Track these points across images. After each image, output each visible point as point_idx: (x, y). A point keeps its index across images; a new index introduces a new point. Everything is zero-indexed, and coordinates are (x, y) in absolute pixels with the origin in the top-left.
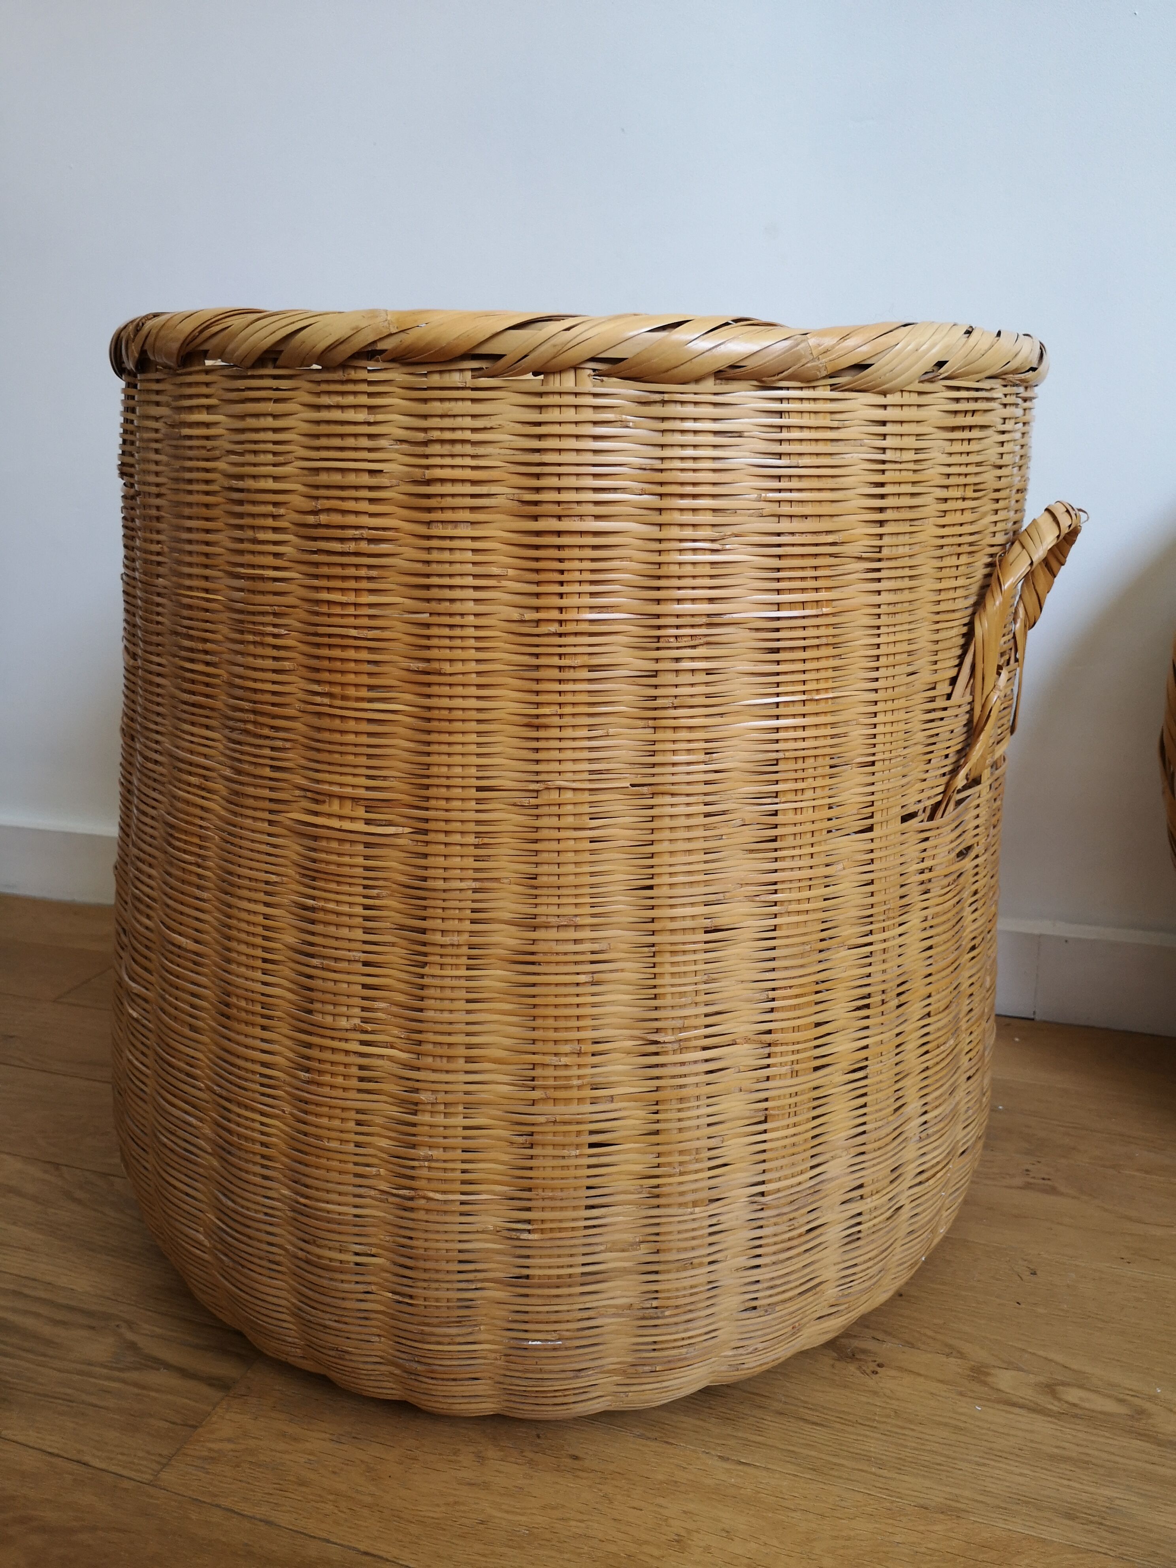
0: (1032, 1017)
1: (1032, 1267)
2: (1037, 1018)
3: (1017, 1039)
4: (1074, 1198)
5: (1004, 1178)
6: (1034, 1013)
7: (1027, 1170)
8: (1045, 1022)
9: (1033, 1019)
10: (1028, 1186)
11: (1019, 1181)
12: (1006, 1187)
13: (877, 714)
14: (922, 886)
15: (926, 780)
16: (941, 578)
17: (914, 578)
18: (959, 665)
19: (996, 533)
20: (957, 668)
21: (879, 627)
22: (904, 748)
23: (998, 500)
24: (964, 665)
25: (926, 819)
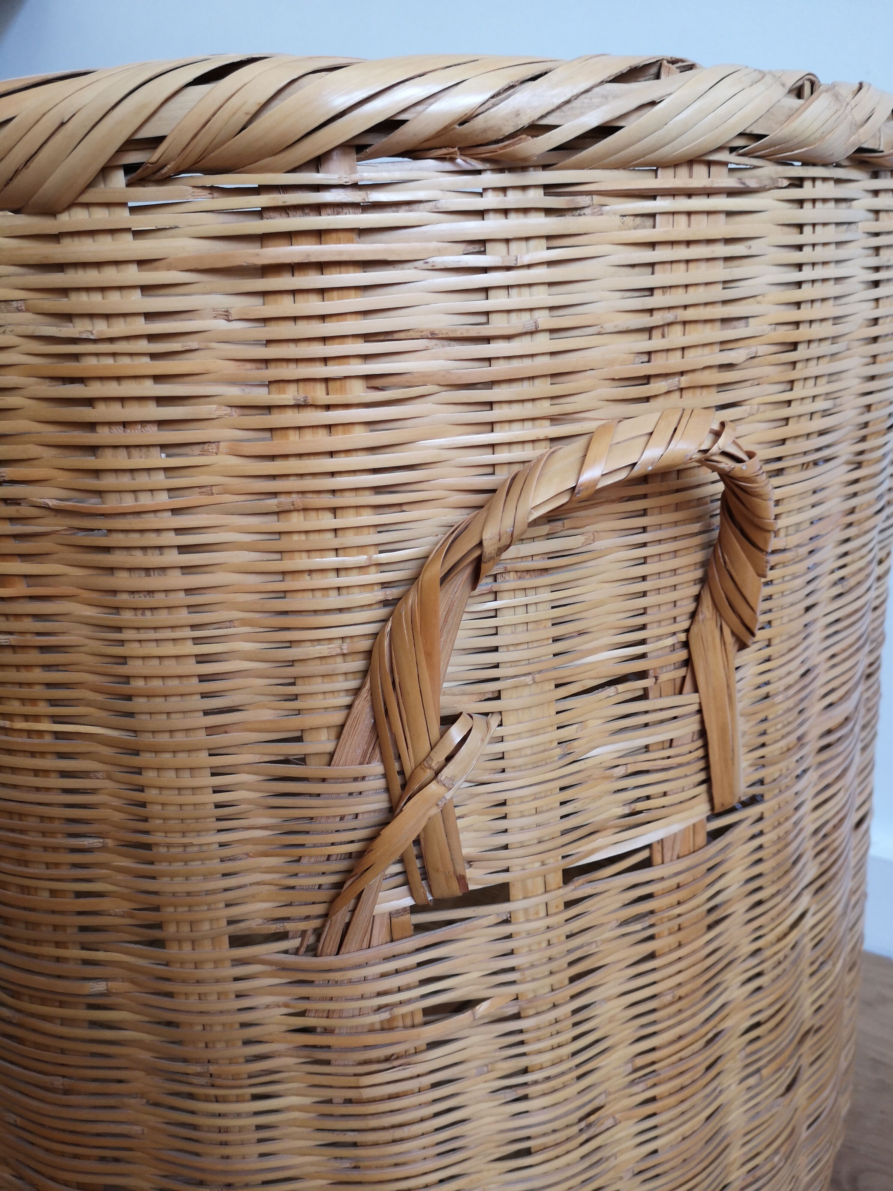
13: (143, 770)
14: (306, 1052)
15: (293, 888)
16: (281, 552)
17: (199, 549)
18: (349, 707)
19: (497, 468)
20: (346, 712)
21: (119, 629)
22: (219, 831)
23: (490, 405)
24: (355, 710)
25: (303, 950)
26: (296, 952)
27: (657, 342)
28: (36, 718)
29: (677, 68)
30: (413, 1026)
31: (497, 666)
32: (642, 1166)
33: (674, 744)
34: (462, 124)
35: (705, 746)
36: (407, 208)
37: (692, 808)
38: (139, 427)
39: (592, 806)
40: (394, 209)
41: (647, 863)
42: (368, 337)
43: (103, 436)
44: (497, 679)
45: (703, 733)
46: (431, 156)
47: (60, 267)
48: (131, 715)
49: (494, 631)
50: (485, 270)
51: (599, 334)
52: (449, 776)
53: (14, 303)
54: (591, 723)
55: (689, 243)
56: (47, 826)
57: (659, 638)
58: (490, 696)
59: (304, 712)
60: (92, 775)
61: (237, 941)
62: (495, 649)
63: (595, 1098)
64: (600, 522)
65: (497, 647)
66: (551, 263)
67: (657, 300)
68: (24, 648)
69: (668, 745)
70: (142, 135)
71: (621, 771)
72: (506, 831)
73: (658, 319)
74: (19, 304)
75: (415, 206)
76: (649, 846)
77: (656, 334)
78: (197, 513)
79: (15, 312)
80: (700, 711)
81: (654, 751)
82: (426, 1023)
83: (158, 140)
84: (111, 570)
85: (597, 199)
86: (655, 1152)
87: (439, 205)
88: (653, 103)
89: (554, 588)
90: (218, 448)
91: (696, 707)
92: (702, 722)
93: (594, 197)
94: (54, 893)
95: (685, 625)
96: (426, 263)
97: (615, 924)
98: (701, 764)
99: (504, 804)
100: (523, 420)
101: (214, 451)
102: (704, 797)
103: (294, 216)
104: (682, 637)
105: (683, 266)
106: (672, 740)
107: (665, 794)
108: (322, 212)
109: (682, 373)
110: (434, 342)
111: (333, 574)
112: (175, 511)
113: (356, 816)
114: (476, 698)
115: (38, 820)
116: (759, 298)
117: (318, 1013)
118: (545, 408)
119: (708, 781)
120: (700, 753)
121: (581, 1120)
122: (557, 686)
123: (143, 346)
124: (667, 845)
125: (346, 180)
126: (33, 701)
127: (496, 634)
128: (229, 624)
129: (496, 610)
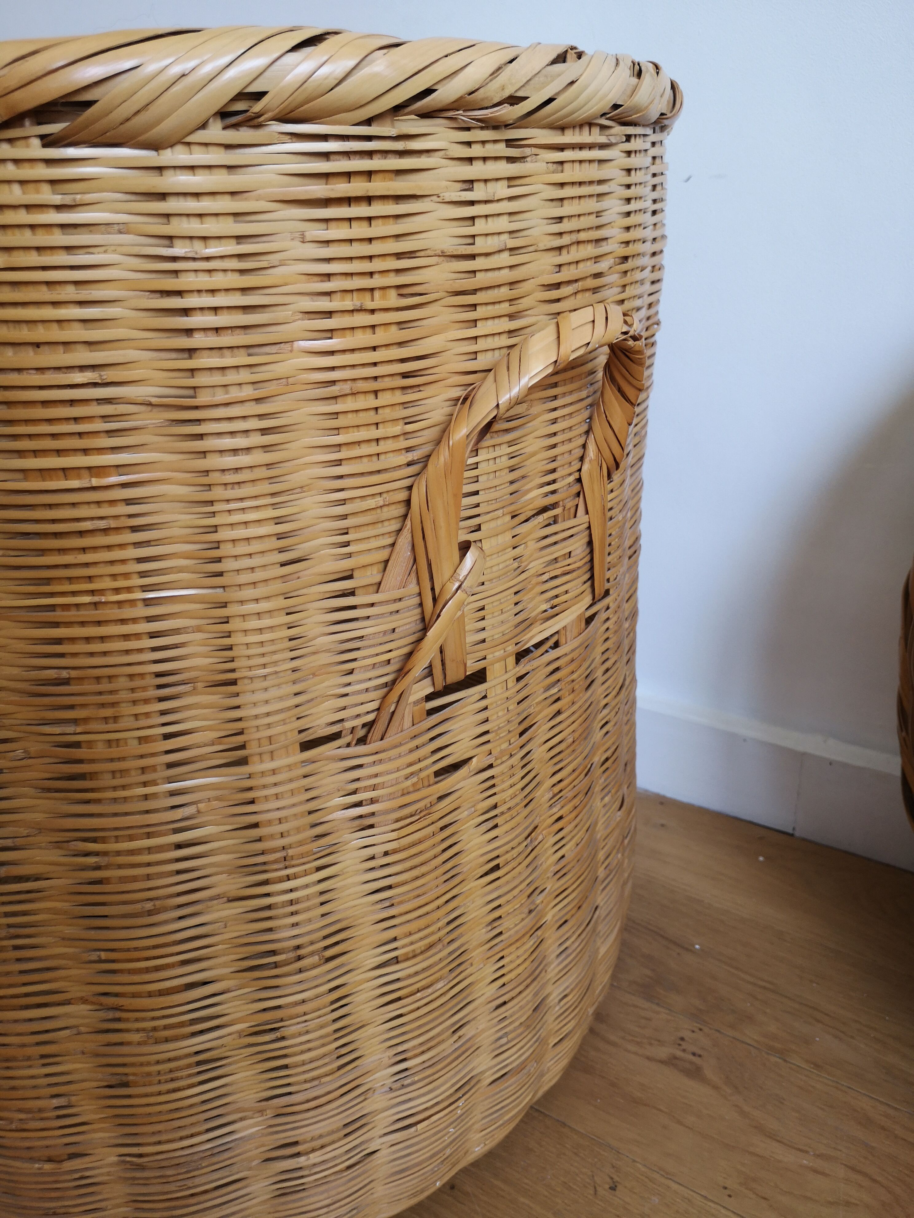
0: (791, 831)
1: (616, 1178)
2: (797, 834)
3: (761, 859)
4: (716, 1088)
5: (651, 1044)
6: (794, 829)
7: (682, 1039)
8: (804, 840)
9: (792, 835)
10: (671, 1062)
11: (663, 1052)
12: (648, 1058)
13: (230, 619)
14: (358, 822)
15: (347, 695)
16: (338, 429)
17: (272, 431)
18: (393, 545)
19: (478, 354)
20: (390, 549)
21: (211, 503)
22: (292, 659)
23: (474, 306)
24: (397, 547)
25: (354, 742)
26: (348, 745)
27: (564, 258)
28: (129, 589)
29: (575, 53)
30: (429, 786)
31: (478, 505)
32: (558, 867)
33: (572, 555)
34: (470, 94)
35: (592, 552)
36: (427, 154)
37: (582, 600)
38: (230, 331)
39: (530, 606)
40: (418, 155)
41: (556, 645)
42: (399, 256)
43: (198, 340)
44: (479, 515)
45: (590, 543)
46: (443, 116)
47: (163, 196)
48: (220, 574)
49: (476, 479)
50: (472, 203)
51: (536, 251)
52: (469, 586)
53: (115, 226)
54: (529, 543)
55: (581, 183)
56: (137, 683)
57: (563, 477)
58: (473, 529)
59: (355, 554)
60: (182, 631)
61: (306, 746)
62: (476, 493)
63: (533, 821)
64: (534, 393)
65: (478, 491)
66: (511, 199)
67: (566, 226)
68: (117, 530)
69: (568, 556)
70: (251, 89)
71: (546, 577)
72: (484, 629)
73: (566, 240)
74: (121, 227)
75: (432, 154)
76: (557, 632)
77: (564, 251)
78: (273, 402)
79: (117, 234)
80: (589, 528)
81: (561, 561)
82: (436, 783)
83: (262, 94)
84: (204, 454)
85: (535, 150)
86: (563, 857)
87: (448, 153)
88: (572, 83)
89: (511, 444)
90: (292, 346)
91: (586, 525)
92: (590, 535)
93: (533, 148)
94: (142, 740)
95: (577, 467)
96: (439, 197)
97: (542, 690)
98: (588, 567)
99: (483, 609)
100: (494, 318)
101: (290, 349)
102: (589, 590)
103: (355, 159)
104: (577, 475)
105: (577, 200)
106: (570, 552)
107: (567, 592)
108: (374, 157)
109: (576, 281)
110: (442, 258)
111: (374, 444)
112: (258, 400)
113: (394, 630)
114: (465, 531)
115: (127, 679)
116: (613, 224)
117: (366, 789)
118: (505, 308)
119: (592, 578)
120: (588, 558)
121: (526, 838)
122: (513, 517)
123: (235, 264)
124: (569, 628)
125: (393, 133)
126: (126, 576)
127: (477, 481)
128: (299, 490)
129: (477, 463)
